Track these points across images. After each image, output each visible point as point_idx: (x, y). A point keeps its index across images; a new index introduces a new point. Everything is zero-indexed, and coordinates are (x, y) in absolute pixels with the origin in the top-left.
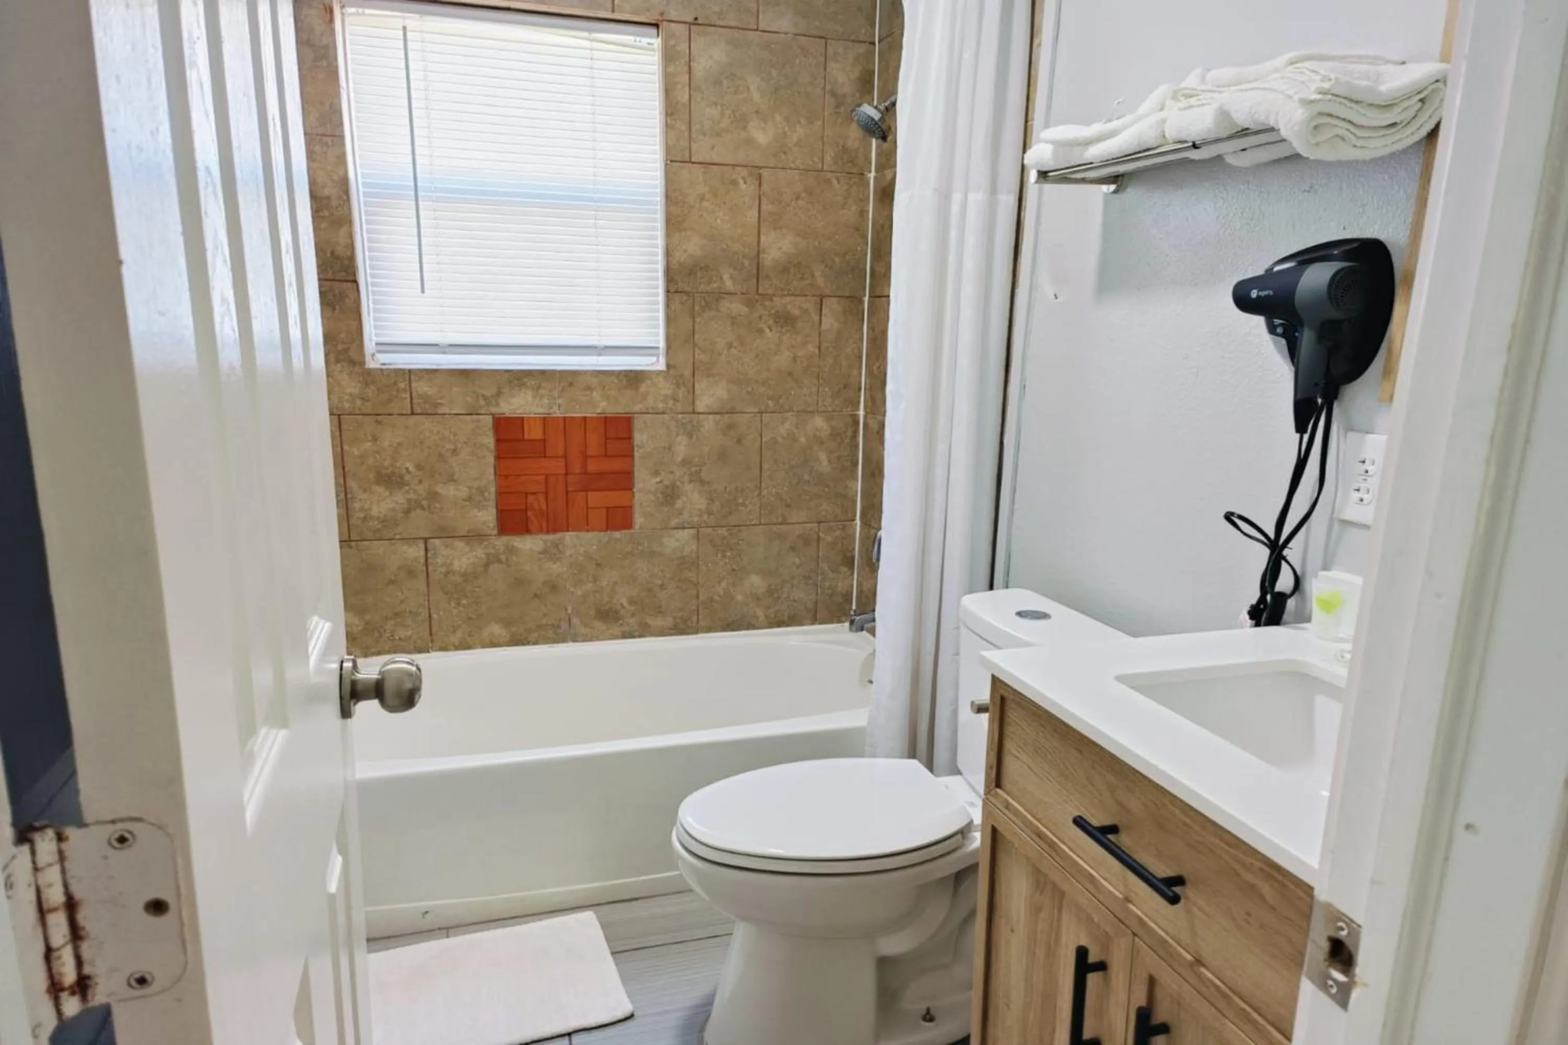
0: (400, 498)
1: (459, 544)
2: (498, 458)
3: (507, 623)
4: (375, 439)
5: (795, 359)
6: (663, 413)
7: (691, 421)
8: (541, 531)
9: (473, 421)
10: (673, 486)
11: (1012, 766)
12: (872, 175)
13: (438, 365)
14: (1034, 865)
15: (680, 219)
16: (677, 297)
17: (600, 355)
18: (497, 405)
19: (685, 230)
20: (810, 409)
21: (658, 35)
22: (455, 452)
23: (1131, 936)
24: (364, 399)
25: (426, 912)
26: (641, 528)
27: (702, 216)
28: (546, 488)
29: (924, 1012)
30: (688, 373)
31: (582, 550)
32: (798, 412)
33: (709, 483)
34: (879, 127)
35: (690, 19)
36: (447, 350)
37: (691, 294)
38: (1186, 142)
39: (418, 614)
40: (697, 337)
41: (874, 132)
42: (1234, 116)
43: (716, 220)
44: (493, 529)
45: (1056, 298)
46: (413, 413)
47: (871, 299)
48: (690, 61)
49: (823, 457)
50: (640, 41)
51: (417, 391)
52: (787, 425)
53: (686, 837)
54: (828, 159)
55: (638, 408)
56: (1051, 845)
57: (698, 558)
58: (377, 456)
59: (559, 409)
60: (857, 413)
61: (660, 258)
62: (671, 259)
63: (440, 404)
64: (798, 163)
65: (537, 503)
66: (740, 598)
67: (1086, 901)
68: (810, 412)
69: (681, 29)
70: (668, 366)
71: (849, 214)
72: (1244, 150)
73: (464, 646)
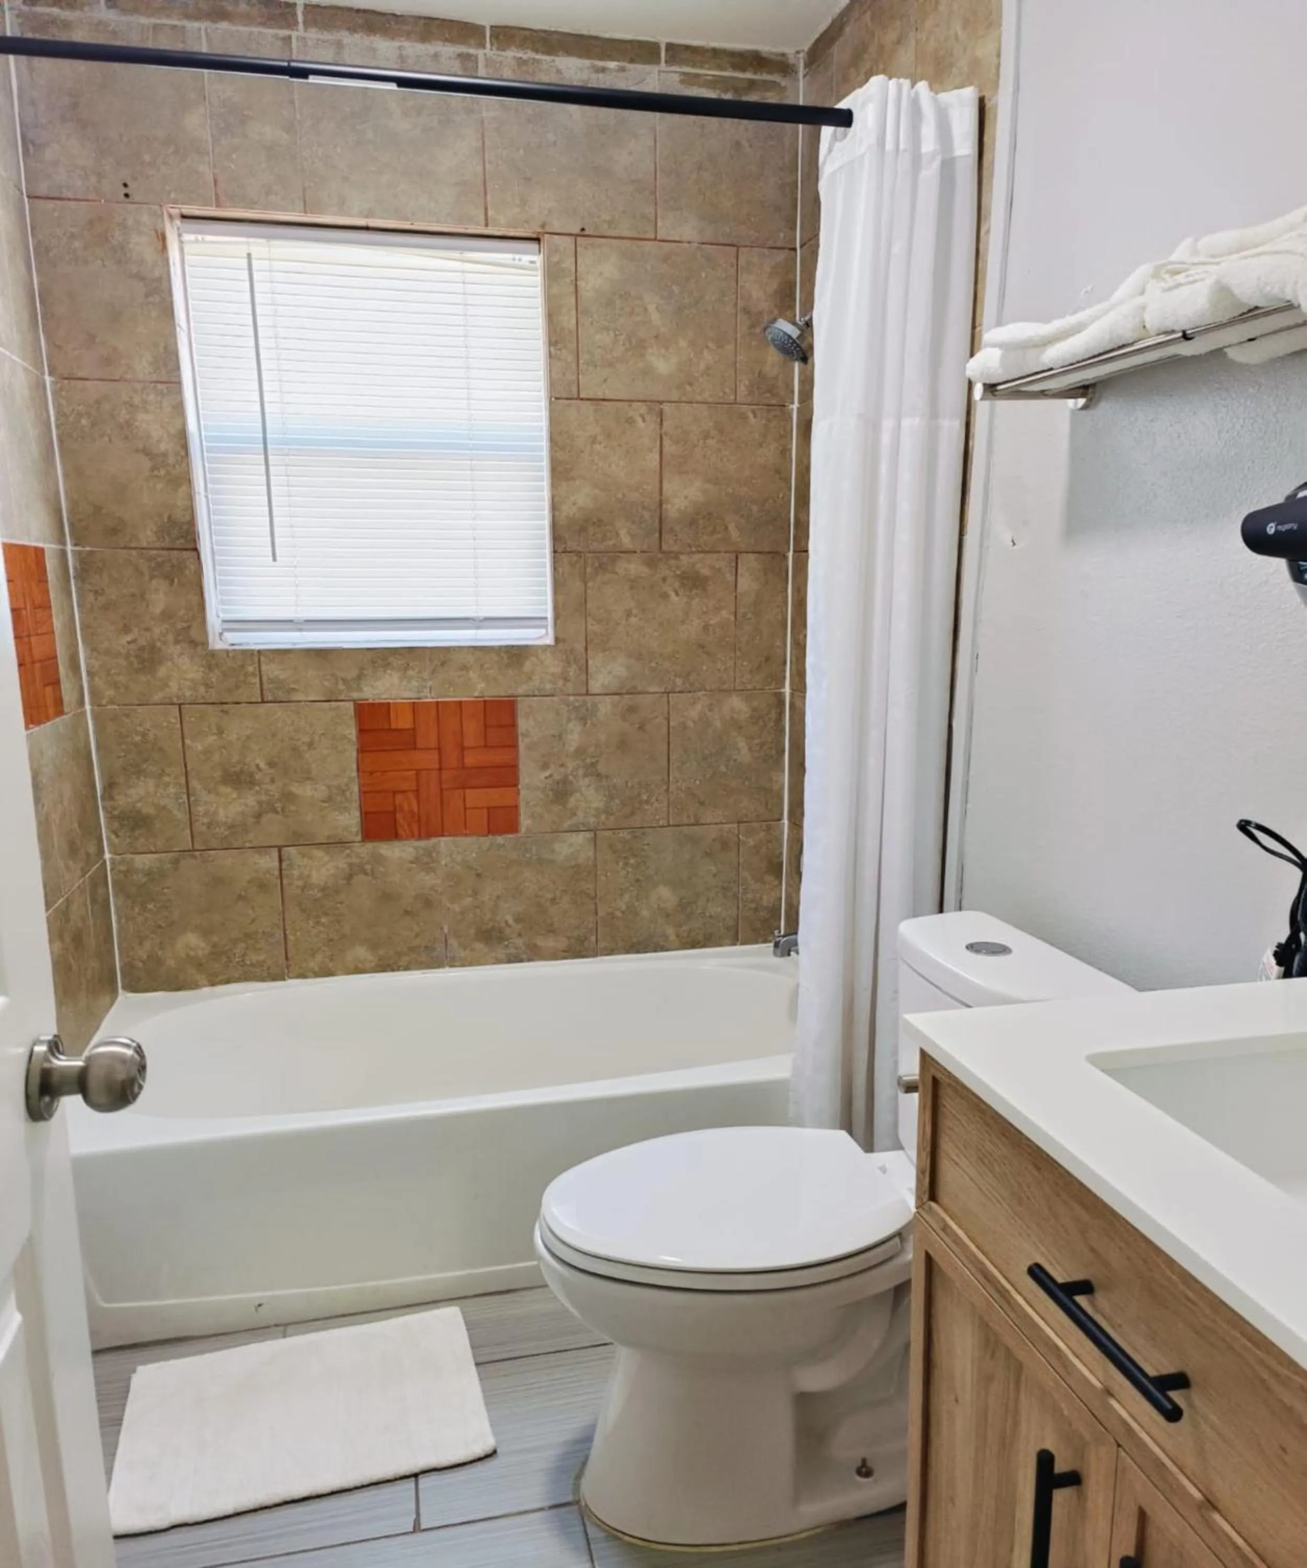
0: (251, 800)
1: (318, 853)
2: (361, 751)
3: (374, 946)
4: (220, 732)
5: (706, 628)
6: (552, 695)
7: (585, 703)
8: (411, 836)
9: (331, 709)
10: (565, 781)
11: (949, 1173)
12: (795, 406)
13: (294, 644)
14: (981, 1319)
15: (569, 466)
16: (565, 559)
17: (478, 628)
18: (360, 690)
19: (573, 479)
20: (726, 687)
21: (540, 252)
22: (311, 745)
23: (1115, 1447)
24: (207, 686)
25: (260, 1305)
26: (528, 830)
27: (593, 461)
28: (418, 785)
29: (859, 1463)
30: (580, 647)
31: (459, 859)
32: (711, 691)
33: (607, 777)
34: (798, 346)
35: (576, 230)
36: (304, 627)
37: (582, 554)
38: (1173, 332)
39: (272, 935)
40: (589, 605)
41: (792, 353)
42: (1237, 291)
43: (610, 465)
44: (357, 834)
45: (1014, 544)
46: (263, 702)
47: (797, 554)
48: (576, 280)
49: (742, 744)
50: (520, 260)
51: (268, 675)
52: (699, 707)
53: (549, 1234)
54: (742, 389)
55: (521, 690)
56: (1003, 1294)
57: (596, 866)
58: (224, 751)
59: (430, 692)
60: (782, 690)
61: (547, 513)
62: (557, 513)
63: (294, 689)
64: (707, 395)
65: (408, 803)
66: (645, 913)
67: (1051, 1383)
68: (724, 691)
69: (566, 243)
70: (557, 640)
71: (768, 454)
72: (1250, 340)
73: (327, 972)
